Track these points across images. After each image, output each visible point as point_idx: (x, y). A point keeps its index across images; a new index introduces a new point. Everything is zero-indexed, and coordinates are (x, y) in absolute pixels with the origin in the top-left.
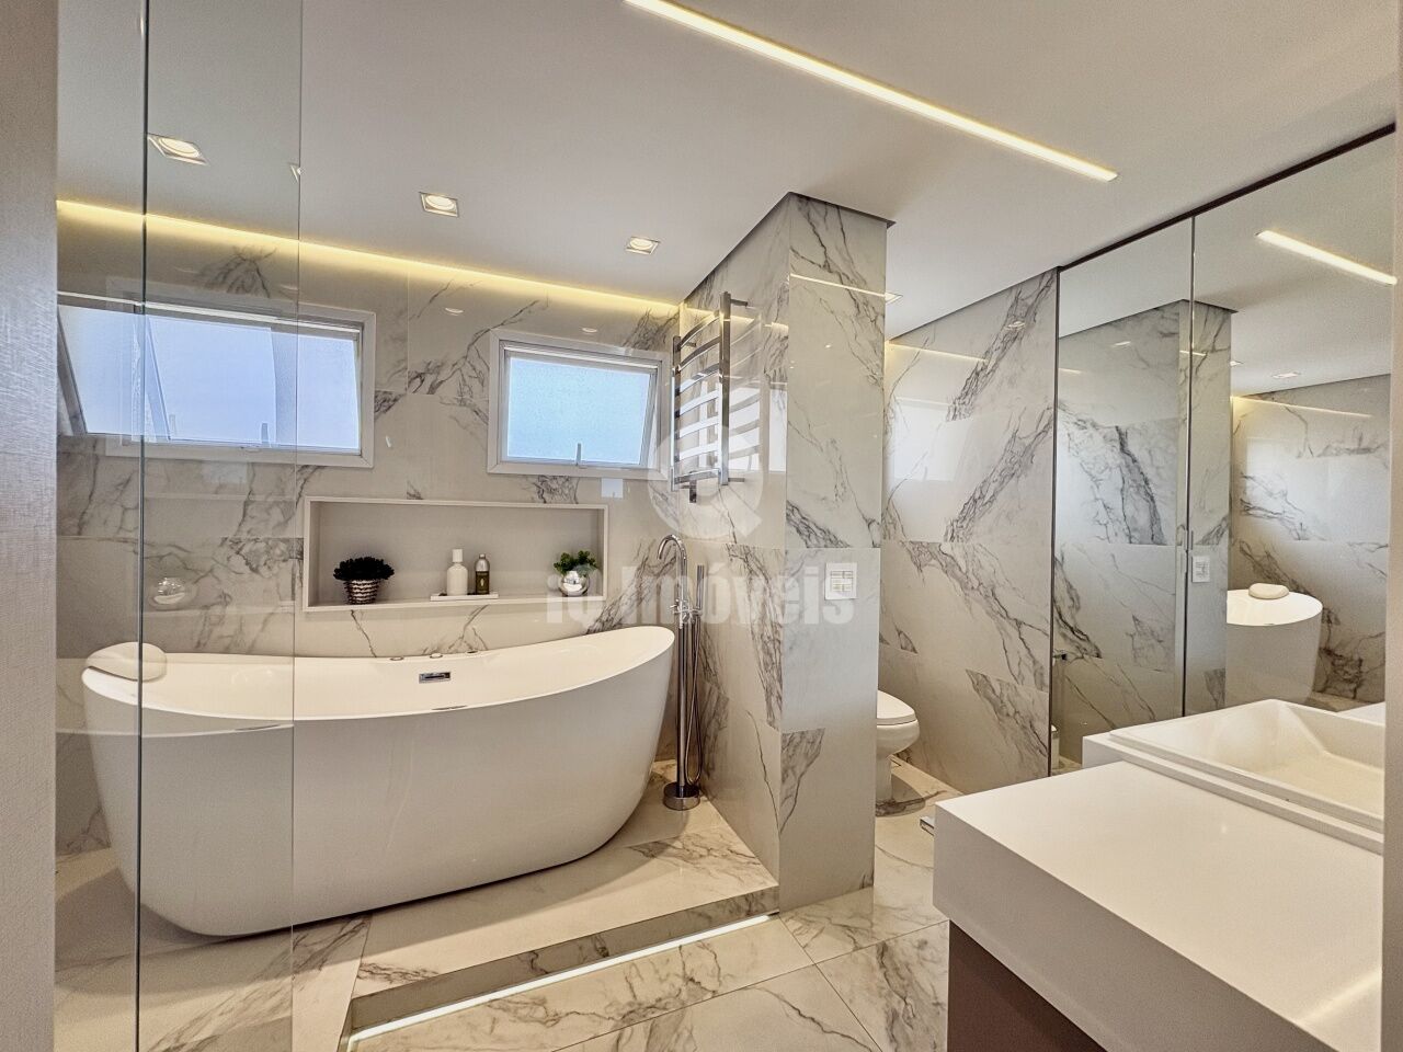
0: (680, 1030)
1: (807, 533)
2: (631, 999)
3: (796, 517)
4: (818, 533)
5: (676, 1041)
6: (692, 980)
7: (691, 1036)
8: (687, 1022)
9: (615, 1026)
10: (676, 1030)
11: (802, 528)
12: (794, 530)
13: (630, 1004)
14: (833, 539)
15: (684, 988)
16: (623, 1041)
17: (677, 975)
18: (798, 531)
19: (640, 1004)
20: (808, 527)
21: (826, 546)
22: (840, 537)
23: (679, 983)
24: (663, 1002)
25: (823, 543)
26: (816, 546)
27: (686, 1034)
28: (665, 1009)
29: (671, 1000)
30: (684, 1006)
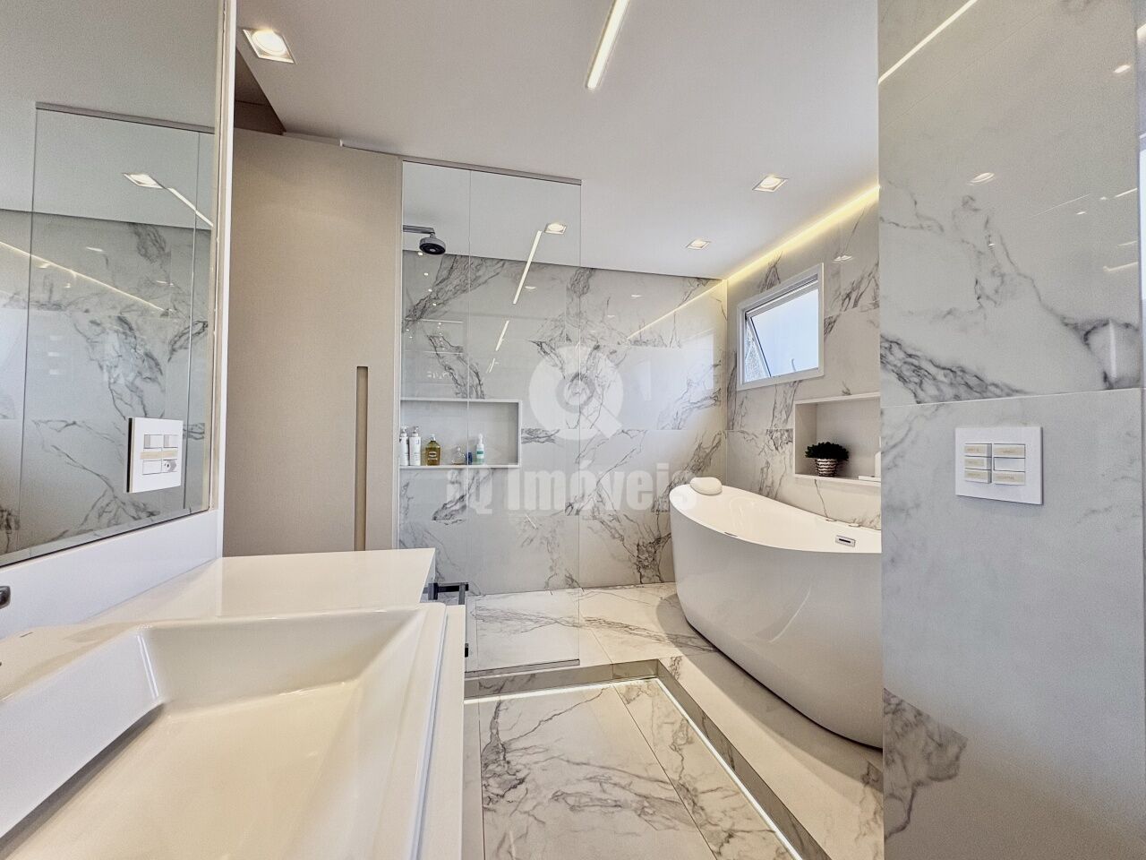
0: (673, 820)
1: (917, 380)
2: (699, 791)
3: (897, 356)
4: (940, 375)
5: (663, 817)
6: (730, 836)
7: (669, 828)
8: (681, 826)
9: (674, 780)
10: (673, 817)
11: (907, 373)
12: (894, 377)
13: (695, 790)
14: (973, 382)
15: (719, 828)
16: (662, 785)
17: (733, 824)
18: (901, 377)
19: (696, 796)
20: (918, 369)
21: (957, 397)
22: (990, 377)
23: (726, 825)
24: (700, 811)
25: (949, 392)
26: (936, 399)
27: (671, 824)
28: (693, 812)
29: (704, 817)
30: (699, 826)
